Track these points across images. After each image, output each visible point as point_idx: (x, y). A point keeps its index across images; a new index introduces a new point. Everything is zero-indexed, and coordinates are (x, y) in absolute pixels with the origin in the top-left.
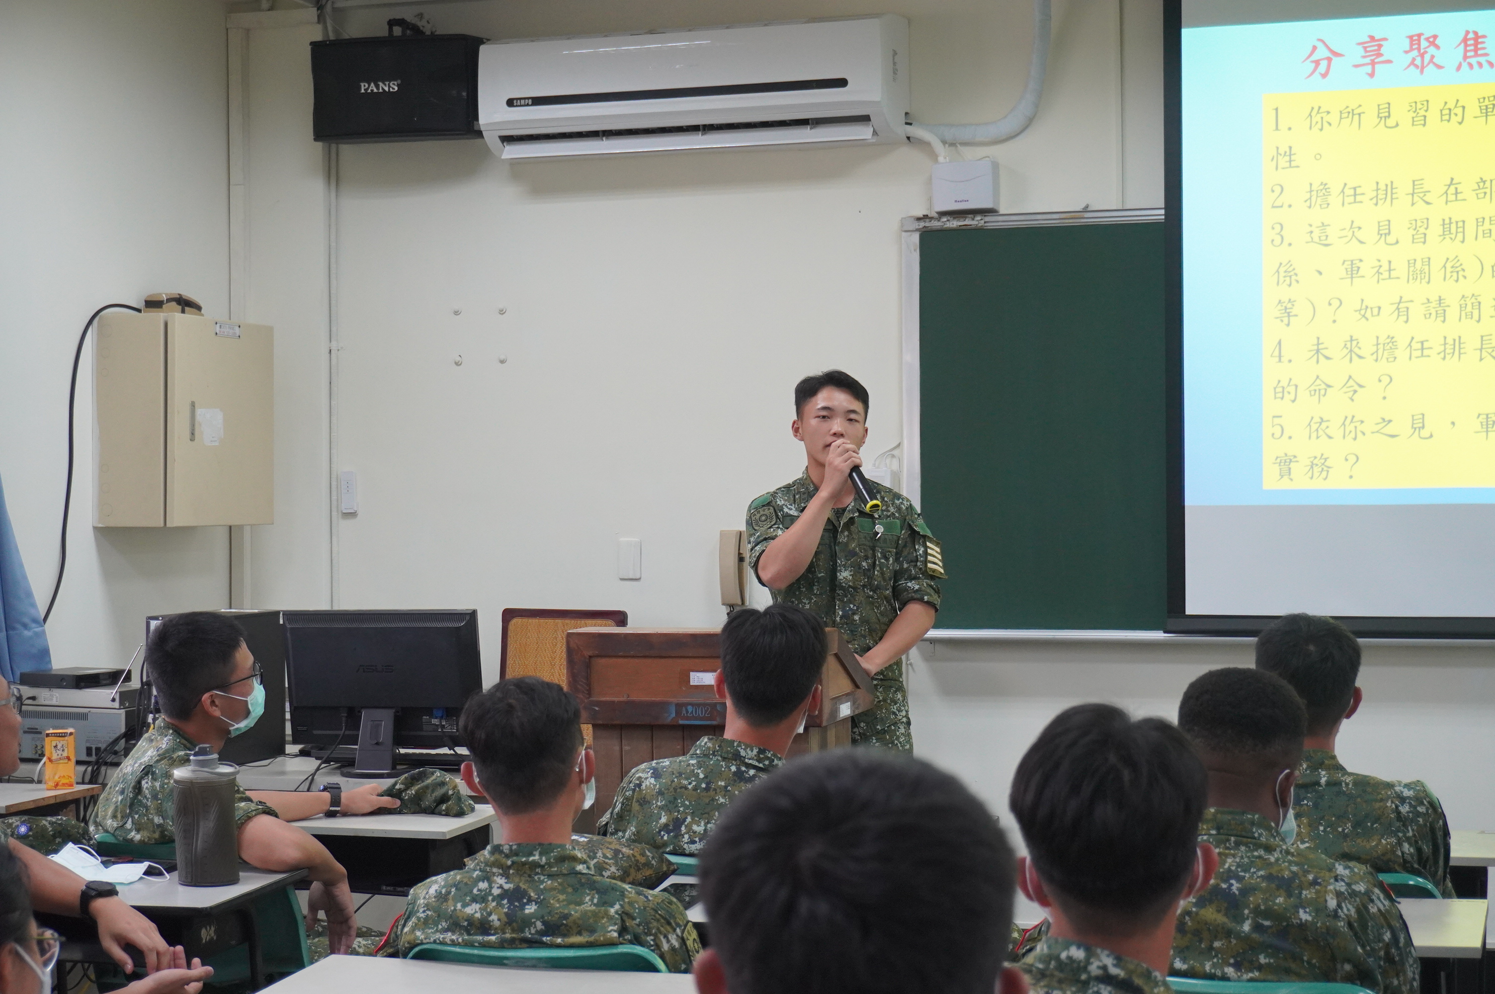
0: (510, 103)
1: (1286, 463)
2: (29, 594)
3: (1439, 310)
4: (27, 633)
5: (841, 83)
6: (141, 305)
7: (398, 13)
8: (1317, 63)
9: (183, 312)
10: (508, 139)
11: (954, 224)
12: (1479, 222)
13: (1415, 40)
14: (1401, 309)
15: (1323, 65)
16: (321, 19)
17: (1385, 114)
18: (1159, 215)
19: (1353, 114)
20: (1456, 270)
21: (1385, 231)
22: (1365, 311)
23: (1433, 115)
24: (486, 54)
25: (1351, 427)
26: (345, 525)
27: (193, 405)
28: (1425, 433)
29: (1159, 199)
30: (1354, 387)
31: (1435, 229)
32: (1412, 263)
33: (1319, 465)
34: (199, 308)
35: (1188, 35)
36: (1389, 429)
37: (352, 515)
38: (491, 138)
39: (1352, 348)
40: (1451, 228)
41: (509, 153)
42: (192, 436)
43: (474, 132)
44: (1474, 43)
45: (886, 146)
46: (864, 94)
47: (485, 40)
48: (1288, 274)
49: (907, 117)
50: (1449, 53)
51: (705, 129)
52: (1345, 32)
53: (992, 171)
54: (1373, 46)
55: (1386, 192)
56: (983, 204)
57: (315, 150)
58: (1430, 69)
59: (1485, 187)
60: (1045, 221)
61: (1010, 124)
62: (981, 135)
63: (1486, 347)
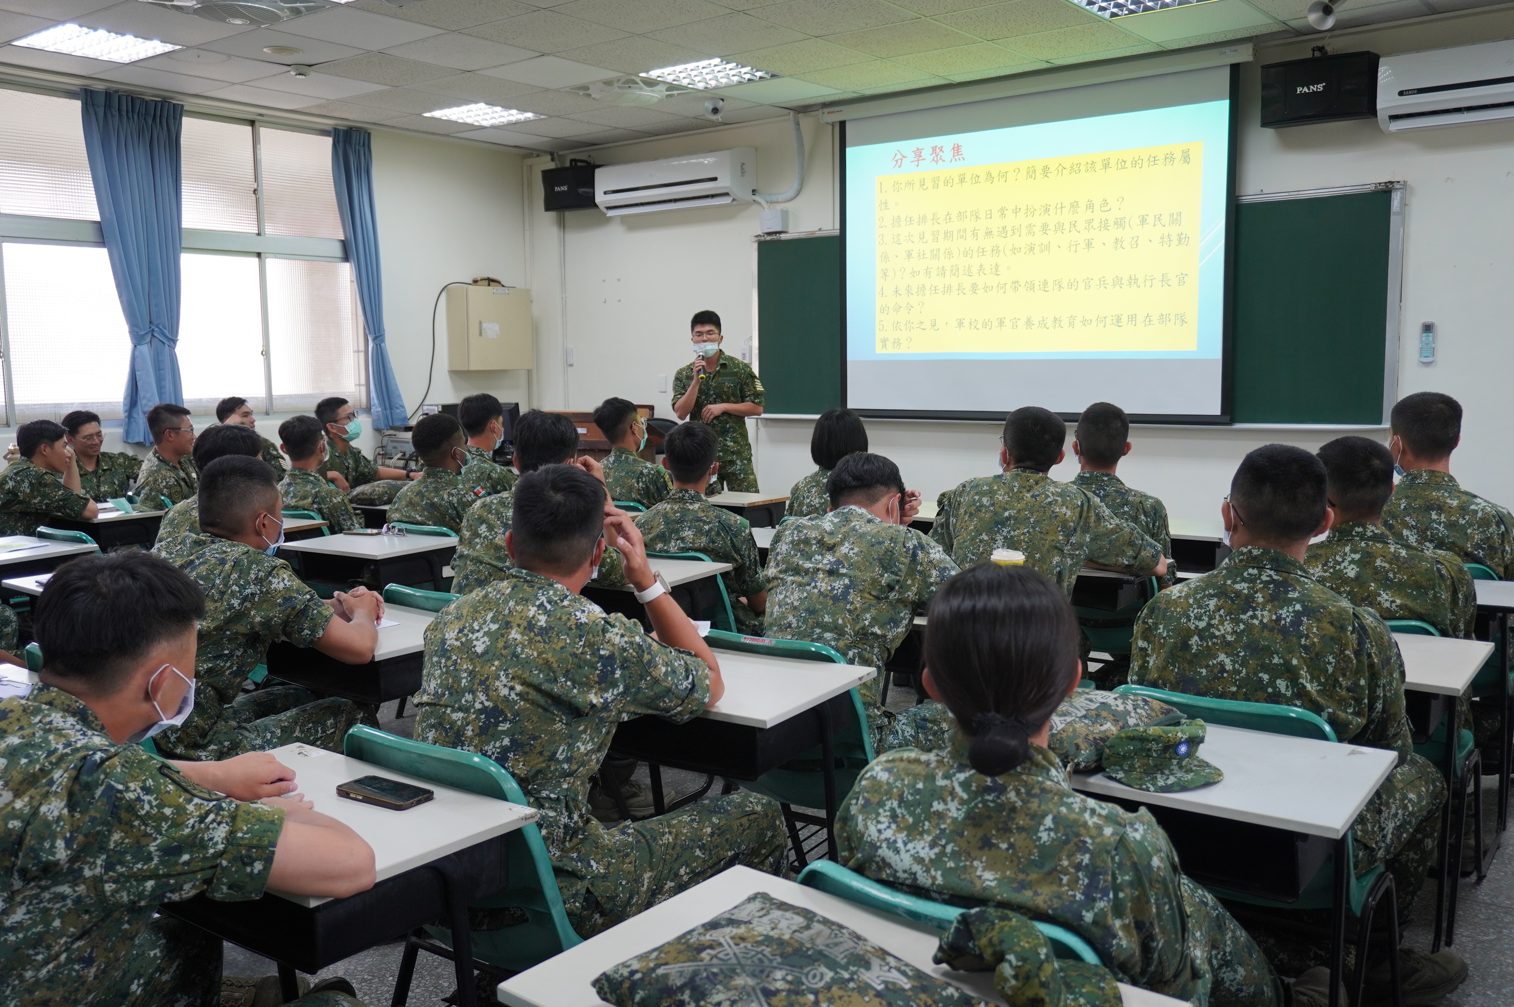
0: (605, 193)
1: (884, 341)
2: (399, 396)
3: (942, 271)
4: (398, 411)
5: (715, 179)
6: (471, 282)
7: (578, 157)
8: (897, 161)
9: (489, 285)
10: (609, 208)
11: (769, 238)
12: (959, 231)
13: (934, 149)
14: (928, 272)
15: (899, 162)
16: (553, 160)
17: (922, 183)
18: (837, 232)
19: (910, 184)
20: (949, 254)
21: (922, 237)
22: (914, 273)
23: (941, 183)
24: (598, 173)
25: (908, 326)
26: (570, 369)
27: (480, 323)
28: (936, 328)
29: (837, 226)
30: (910, 307)
31: (942, 235)
32: (932, 251)
33: (897, 342)
34: (499, 282)
35: (849, 151)
36: (922, 327)
37: (571, 365)
38: (602, 207)
39: (909, 290)
40: (948, 235)
41: (611, 213)
42: (481, 334)
43: (595, 206)
44: (957, 149)
45: (746, 205)
46: (723, 183)
47: (599, 166)
48: (885, 257)
49: (754, 192)
50: (948, 154)
51: (675, 200)
52: (907, 146)
53: (785, 215)
54: (918, 153)
55: (923, 219)
56: (779, 229)
57: (552, 215)
58: (940, 162)
59: (961, 215)
60: (803, 236)
61: (791, 193)
62: (781, 198)
63: (960, 288)
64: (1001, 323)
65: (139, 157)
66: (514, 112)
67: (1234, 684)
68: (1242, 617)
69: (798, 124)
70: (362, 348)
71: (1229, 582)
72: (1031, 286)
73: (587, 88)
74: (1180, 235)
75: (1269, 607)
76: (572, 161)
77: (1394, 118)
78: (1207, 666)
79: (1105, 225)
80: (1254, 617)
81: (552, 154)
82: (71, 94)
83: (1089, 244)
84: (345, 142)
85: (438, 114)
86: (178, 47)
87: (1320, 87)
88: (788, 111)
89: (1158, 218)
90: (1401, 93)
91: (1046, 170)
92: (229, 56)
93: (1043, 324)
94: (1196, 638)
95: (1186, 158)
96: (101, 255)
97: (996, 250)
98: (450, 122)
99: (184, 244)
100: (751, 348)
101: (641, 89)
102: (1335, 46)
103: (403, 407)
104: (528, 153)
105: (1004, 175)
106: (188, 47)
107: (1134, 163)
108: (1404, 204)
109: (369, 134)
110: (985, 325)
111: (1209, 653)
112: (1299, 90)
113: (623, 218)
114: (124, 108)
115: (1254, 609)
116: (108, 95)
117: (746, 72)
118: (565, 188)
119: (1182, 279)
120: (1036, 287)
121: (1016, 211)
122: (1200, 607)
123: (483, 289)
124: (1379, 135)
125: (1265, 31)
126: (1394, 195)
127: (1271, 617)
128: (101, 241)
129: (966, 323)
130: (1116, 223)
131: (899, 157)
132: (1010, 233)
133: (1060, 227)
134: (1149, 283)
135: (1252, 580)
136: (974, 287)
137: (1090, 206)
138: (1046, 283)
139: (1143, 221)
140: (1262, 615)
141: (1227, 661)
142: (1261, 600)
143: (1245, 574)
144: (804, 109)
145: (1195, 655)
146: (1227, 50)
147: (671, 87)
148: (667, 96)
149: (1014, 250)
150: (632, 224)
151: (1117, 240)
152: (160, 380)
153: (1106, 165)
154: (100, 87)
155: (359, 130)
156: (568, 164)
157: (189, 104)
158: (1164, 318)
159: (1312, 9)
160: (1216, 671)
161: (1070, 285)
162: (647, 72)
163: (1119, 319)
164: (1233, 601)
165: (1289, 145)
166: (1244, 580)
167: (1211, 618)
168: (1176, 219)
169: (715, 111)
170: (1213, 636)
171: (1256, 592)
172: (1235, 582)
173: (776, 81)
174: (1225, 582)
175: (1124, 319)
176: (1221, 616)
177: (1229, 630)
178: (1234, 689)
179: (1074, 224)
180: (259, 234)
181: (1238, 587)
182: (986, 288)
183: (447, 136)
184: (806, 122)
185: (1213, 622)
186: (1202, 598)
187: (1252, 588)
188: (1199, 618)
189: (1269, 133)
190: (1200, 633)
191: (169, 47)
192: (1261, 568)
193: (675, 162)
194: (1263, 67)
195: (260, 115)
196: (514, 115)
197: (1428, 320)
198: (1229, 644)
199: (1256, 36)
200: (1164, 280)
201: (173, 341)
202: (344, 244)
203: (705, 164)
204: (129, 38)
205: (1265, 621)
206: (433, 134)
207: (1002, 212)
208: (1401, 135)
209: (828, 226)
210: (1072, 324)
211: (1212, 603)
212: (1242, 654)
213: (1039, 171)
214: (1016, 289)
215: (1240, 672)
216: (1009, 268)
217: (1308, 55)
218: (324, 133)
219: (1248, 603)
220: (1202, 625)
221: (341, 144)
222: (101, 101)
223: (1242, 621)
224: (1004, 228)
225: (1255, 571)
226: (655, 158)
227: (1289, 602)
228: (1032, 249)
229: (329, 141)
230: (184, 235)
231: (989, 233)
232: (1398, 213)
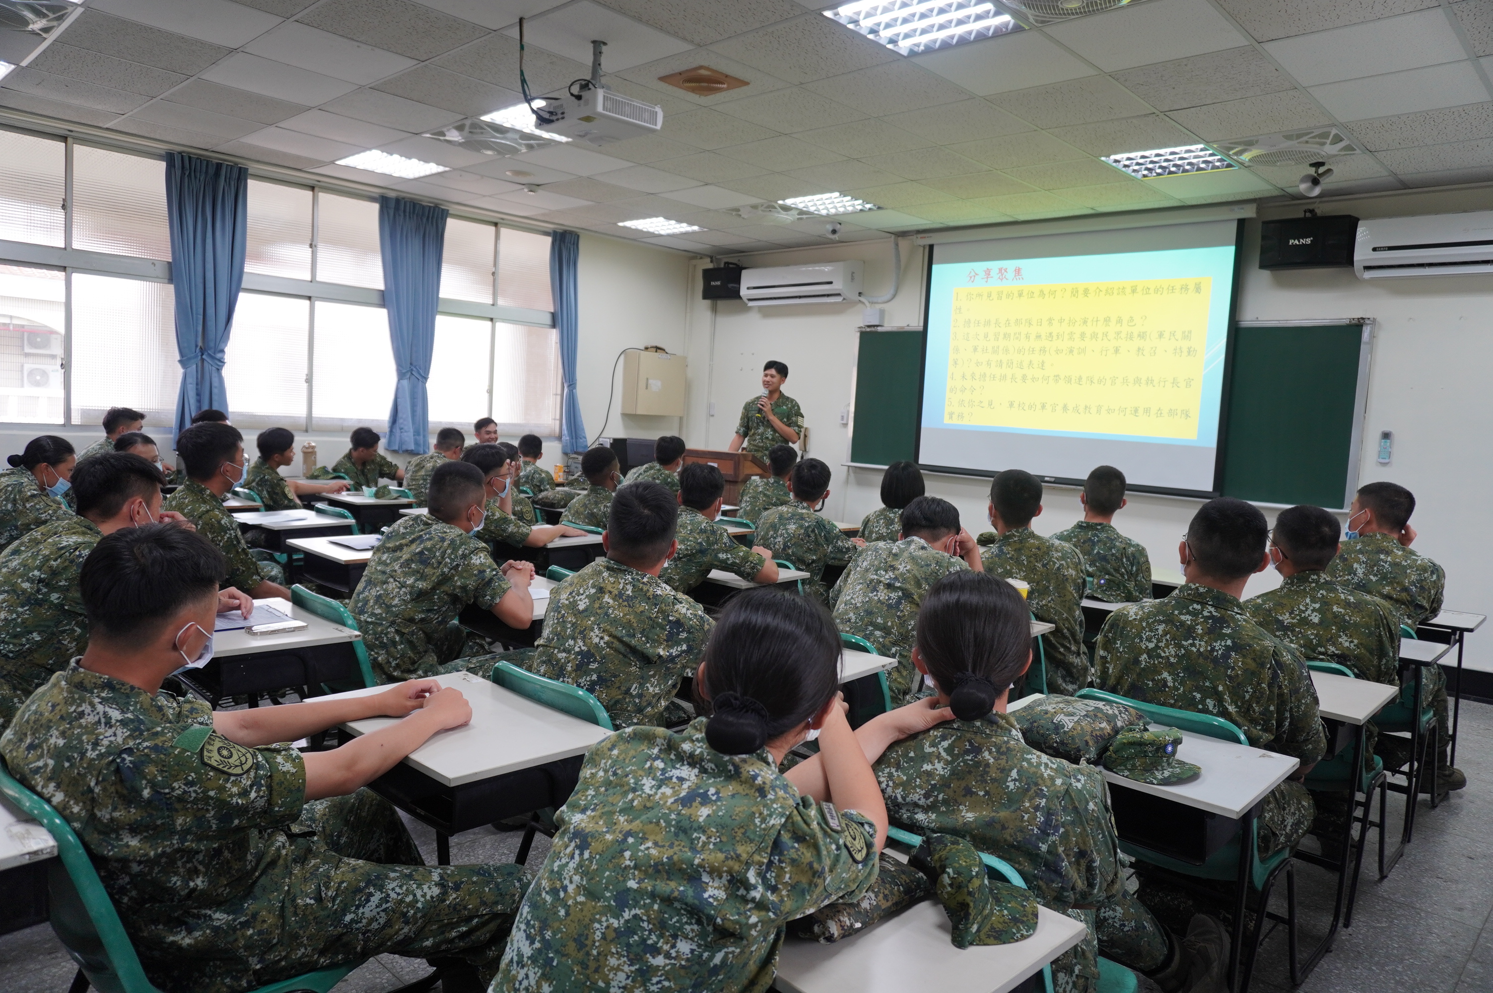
0: (748, 288)
1: (951, 415)
2: (583, 430)
3: (1000, 364)
4: (581, 440)
5: (831, 283)
6: (643, 349)
7: (730, 260)
8: (971, 277)
9: (656, 352)
10: (750, 300)
11: (868, 330)
12: (1015, 334)
13: (1000, 270)
14: (989, 364)
15: (973, 278)
16: (712, 262)
17: (989, 295)
18: (921, 328)
19: (980, 295)
20: (1007, 351)
21: (986, 336)
22: (978, 364)
23: (1004, 296)
24: (744, 273)
25: (971, 404)
26: (711, 418)
27: (647, 379)
28: (992, 407)
29: (922, 324)
30: (973, 390)
31: (1001, 336)
32: (993, 348)
33: (961, 416)
34: (664, 350)
35: (935, 267)
36: (982, 405)
37: (713, 416)
38: (745, 299)
39: (973, 376)
40: (1006, 336)
41: (751, 304)
42: (647, 388)
43: (740, 298)
44: (1018, 271)
45: (853, 304)
46: (837, 286)
47: (745, 268)
48: (957, 350)
49: (860, 294)
50: (1011, 274)
51: (800, 297)
52: (980, 267)
53: (882, 313)
54: (988, 272)
55: (988, 323)
56: (877, 323)
57: (708, 302)
58: (1004, 280)
59: (1018, 322)
60: (895, 329)
61: (888, 296)
62: (880, 300)
63: (1013, 378)
64: (1043, 407)
65: (415, 245)
66: (684, 225)
67: (1173, 698)
68: (1184, 643)
69: (897, 245)
70: (559, 392)
71: (1176, 612)
72: (1069, 380)
73: (738, 210)
74: (1189, 349)
75: (1206, 638)
76: (725, 263)
77: (1368, 268)
78: (1153, 680)
79: (1130, 337)
80: (1193, 645)
81: (711, 257)
82: (372, 199)
83: (1117, 351)
84: (561, 241)
85: (629, 224)
86: (447, 169)
87: (1308, 241)
88: (889, 235)
89: (1173, 334)
90: (1374, 249)
91: (1086, 292)
92: (482, 176)
93: (1076, 410)
94: (1145, 656)
95: (1198, 289)
96: (383, 313)
97: (1043, 350)
98: (637, 231)
99: (440, 309)
100: (848, 412)
101: (779, 212)
102: (1324, 209)
103: (585, 438)
104: (694, 256)
105: (1053, 293)
106: (454, 169)
107: (1156, 291)
108: (1372, 336)
109: (578, 236)
110: (1030, 407)
111: (1156, 670)
112: (1291, 242)
113: (760, 308)
114: (408, 210)
115: (1194, 639)
116: (398, 200)
117: (858, 204)
118: (718, 283)
119: (1189, 383)
120: (1073, 381)
121: (1061, 321)
122: (1151, 631)
123: (652, 354)
124: (1355, 280)
125: (1267, 194)
126: (1364, 328)
127: (1206, 647)
128: (383, 305)
129: (1016, 405)
130: (1139, 336)
131: (973, 274)
132: (1055, 337)
133: (1094, 336)
134: (1162, 384)
135: (1195, 614)
136: (1024, 378)
137: (1120, 321)
138: (1080, 378)
139: (1161, 335)
140: (1200, 645)
141: (1169, 679)
142: (1200, 631)
143: (1191, 608)
144: (903, 234)
145: (1143, 669)
146: (1236, 208)
147: (802, 212)
148: (798, 219)
149: (1058, 351)
150: (766, 313)
151: (1139, 349)
152: (413, 406)
153: (1134, 291)
154: (392, 194)
155: (571, 233)
156: (722, 266)
157: (452, 209)
158: (1172, 413)
159: (1304, 180)
160: (1160, 685)
161: (1100, 381)
162: (784, 200)
163: (1136, 410)
164: (1178, 629)
165: (1281, 284)
166: (1189, 613)
167: (1159, 641)
168: (1187, 336)
169: (834, 232)
170: (1160, 656)
171: (1197, 625)
172: (1181, 613)
173: (880, 212)
174: (1173, 612)
175: (1141, 411)
176: (1167, 640)
177: (1173, 653)
178: (1172, 701)
179: (1106, 334)
180: (493, 305)
181: (1183, 617)
182: (1034, 379)
183: (635, 240)
184: (904, 244)
185: (1160, 644)
186: (1153, 623)
187: (1195, 621)
188: (1149, 640)
189: (1266, 274)
190: (1149, 652)
191: (441, 169)
192: (1204, 604)
193: (804, 268)
194: (1264, 223)
195: (503, 219)
196: (684, 228)
197: (1387, 429)
198: (1172, 664)
199: (1260, 199)
200: (1175, 382)
201: (425, 378)
202: (553, 315)
203: (825, 270)
204: (414, 161)
205: (1202, 650)
206: (625, 238)
207: (1050, 321)
208: (1373, 282)
209: (915, 324)
210: (1099, 411)
211: (1161, 628)
212: (1182, 675)
213: (1081, 291)
214: (1057, 381)
215: (1178, 689)
216: (1052, 365)
217: (1301, 215)
218: (546, 233)
219: (1189, 632)
220: (1151, 645)
221: (558, 242)
222: (392, 205)
223: (1183, 646)
224: (1051, 334)
225: (1199, 607)
226: (787, 265)
227: (1223, 637)
228: (1071, 351)
229: (549, 240)
230: (440, 302)
231: (1038, 337)
232: (1366, 343)
